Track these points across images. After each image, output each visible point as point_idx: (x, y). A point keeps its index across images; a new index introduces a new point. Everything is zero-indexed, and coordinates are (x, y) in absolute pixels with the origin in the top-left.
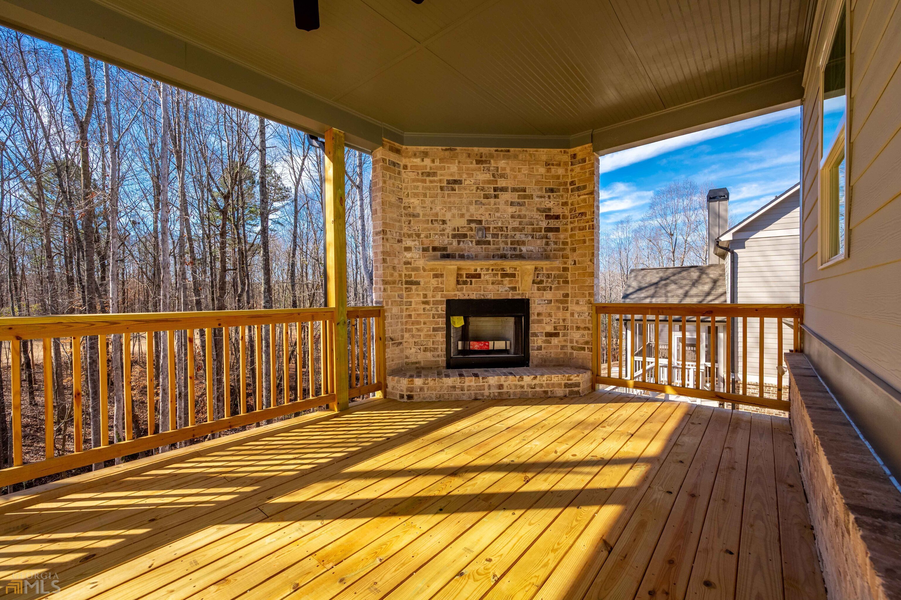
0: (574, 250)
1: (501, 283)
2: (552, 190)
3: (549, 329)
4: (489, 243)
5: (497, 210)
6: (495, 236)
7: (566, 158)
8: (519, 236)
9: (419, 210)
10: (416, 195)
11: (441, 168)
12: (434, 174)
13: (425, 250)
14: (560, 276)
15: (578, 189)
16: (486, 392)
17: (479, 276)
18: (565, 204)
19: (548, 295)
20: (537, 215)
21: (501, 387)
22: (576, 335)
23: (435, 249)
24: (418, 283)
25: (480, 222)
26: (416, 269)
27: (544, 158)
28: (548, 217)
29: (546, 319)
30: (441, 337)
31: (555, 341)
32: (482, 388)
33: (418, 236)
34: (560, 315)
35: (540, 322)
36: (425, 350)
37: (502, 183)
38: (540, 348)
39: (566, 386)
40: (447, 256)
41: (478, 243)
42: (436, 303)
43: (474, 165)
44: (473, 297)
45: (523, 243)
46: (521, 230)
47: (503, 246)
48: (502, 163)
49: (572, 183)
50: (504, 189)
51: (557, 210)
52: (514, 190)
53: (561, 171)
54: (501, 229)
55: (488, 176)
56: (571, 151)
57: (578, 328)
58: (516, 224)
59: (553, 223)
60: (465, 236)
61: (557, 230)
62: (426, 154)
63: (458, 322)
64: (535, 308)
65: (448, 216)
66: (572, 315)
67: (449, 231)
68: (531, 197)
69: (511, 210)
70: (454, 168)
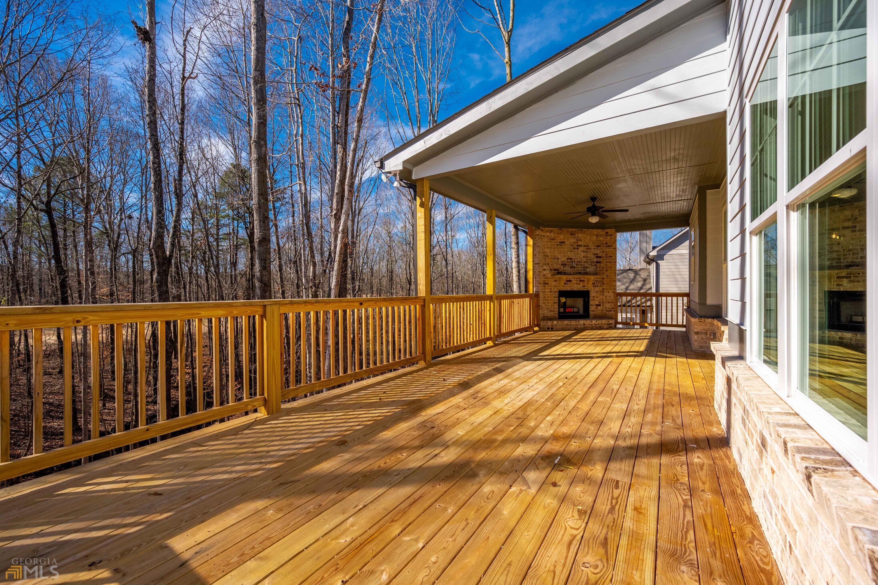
0: (607, 271)
1: (579, 284)
2: (598, 246)
3: (597, 303)
4: (574, 267)
5: (578, 254)
6: (577, 265)
7: (604, 233)
8: (586, 265)
9: (549, 254)
10: (548, 248)
11: (558, 237)
12: (555, 239)
13: (551, 270)
14: (601, 281)
15: (609, 246)
16: (579, 327)
17: (571, 281)
18: (603, 252)
19: (597, 289)
20: (592, 256)
21: (584, 324)
22: (608, 305)
23: (555, 270)
24: (548, 284)
25: (571, 259)
26: (547, 278)
27: (596, 233)
28: (597, 257)
29: (596, 299)
30: (556, 306)
31: (599, 308)
32: (577, 325)
33: (548, 264)
34: (601, 297)
35: (594, 300)
36: (551, 311)
37: (580, 243)
38: (593, 311)
39: (608, 324)
40: (559, 273)
41: (571, 267)
42: (555, 292)
43: (569, 236)
44: (569, 290)
45: (587, 268)
46: (587, 262)
47: (580, 269)
48: (580, 235)
49: (606, 244)
50: (580, 246)
51: (600, 254)
52: (584, 246)
53: (602, 238)
54: (579, 262)
55: (575, 240)
56: (606, 230)
57: (609, 303)
58: (585, 260)
59: (599, 260)
60: (566, 265)
61: (600, 262)
62: (551, 231)
63: (563, 300)
64: (592, 294)
65: (560, 257)
66: (606, 297)
67: (560, 262)
68: (590, 249)
69: (583, 254)
70: (562, 237)
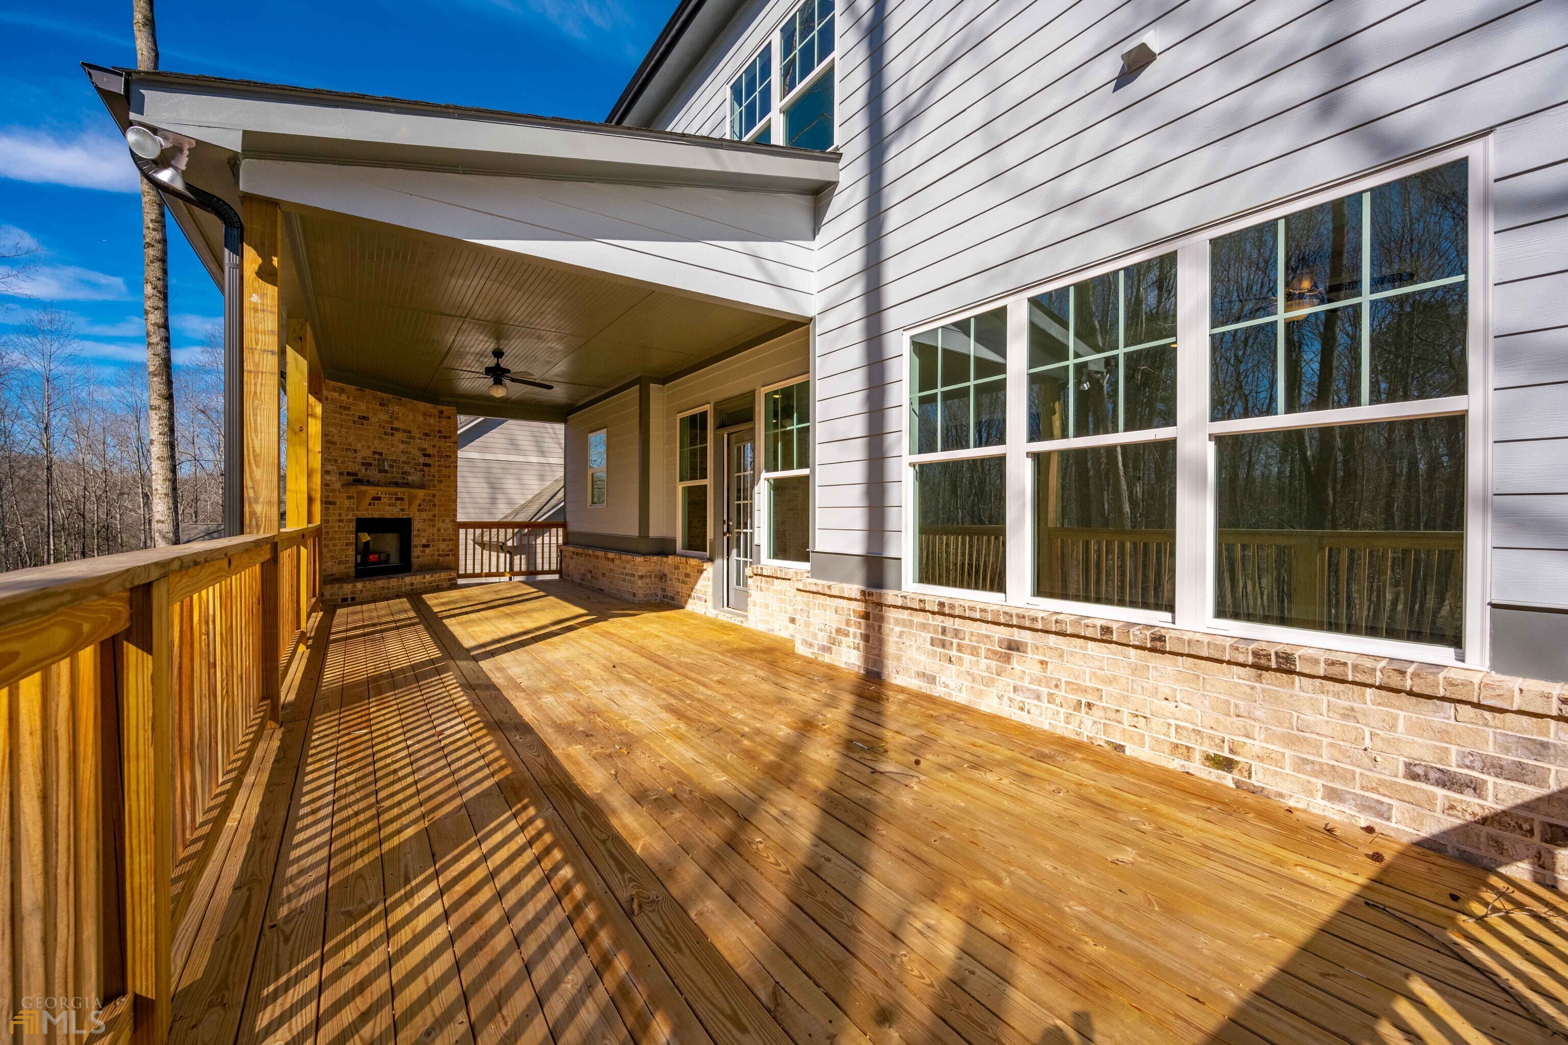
0: (441, 482)
1: (394, 505)
2: (426, 435)
3: (424, 542)
4: (386, 471)
5: (393, 446)
6: (391, 466)
7: (435, 412)
8: (407, 468)
9: (336, 439)
10: (335, 425)
11: (355, 405)
12: (349, 409)
13: (341, 474)
14: (430, 501)
15: (445, 437)
16: (404, 589)
17: (379, 499)
18: (434, 446)
19: (424, 515)
20: (419, 454)
21: (412, 584)
22: (442, 546)
23: (348, 474)
24: (334, 503)
25: (381, 454)
26: (333, 491)
27: (422, 409)
28: (425, 455)
29: (423, 534)
30: (351, 551)
31: (428, 550)
32: (400, 587)
33: (336, 461)
34: (431, 531)
35: (419, 536)
36: (340, 563)
37: (396, 425)
38: (418, 557)
39: (450, 580)
40: (358, 482)
41: (380, 471)
42: (349, 521)
43: (377, 407)
44: (376, 516)
45: (409, 474)
46: (408, 463)
47: (396, 475)
48: (396, 408)
49: (440, 432)
50: (397, 429)
51: (430, 451)
52: (404, 431)
53: (432, 421)
54: (395, 461)
55: (387, 417)
56: (440, 407)
57: (444, 540)
58: (404, 459)
59: (428, 460)
60: (370, 464)
61: (428, 465)
62: (342, 391)
63: (365, 537)
64: (416, 525)
65: (359, 447)
66: (439, 530)
67: (359, 459)
68: (414, 438)
69: (402, 446)
70: (363, 406)
